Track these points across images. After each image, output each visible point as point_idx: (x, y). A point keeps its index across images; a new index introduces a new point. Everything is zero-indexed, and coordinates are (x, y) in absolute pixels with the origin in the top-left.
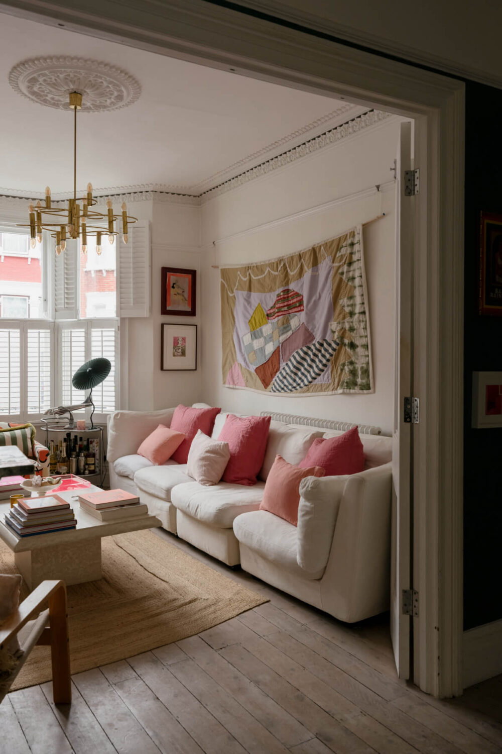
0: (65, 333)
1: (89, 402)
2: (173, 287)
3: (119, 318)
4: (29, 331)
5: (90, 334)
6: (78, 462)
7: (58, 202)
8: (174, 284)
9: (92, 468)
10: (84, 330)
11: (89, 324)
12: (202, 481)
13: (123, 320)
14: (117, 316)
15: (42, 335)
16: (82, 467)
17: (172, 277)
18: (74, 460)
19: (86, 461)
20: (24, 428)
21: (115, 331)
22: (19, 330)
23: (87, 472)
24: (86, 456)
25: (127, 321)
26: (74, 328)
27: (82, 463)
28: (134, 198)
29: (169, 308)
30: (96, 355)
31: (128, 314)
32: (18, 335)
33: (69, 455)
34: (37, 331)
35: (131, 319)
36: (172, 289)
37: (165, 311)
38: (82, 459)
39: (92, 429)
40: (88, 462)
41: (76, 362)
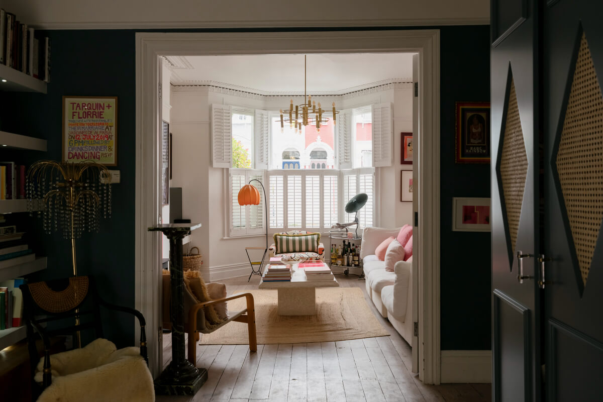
0: (346, 178)
1: (357, 221)
2: (409, 146)
3: (374, 168)
4: (325, 176)
5: (359, 178)
6: (348, 258)
7: (342, 95)
8: (409, 143)
9: (357, 263)
10: (355, 176)
11: (359, 172)
12: (386, 268)
13: (377, 168)
14: (373, 166)
15: (332, 179)
16: (351, 262)
17: (408, 139)
18: (346, 257)
19: (353, 258)
20: (314, 235)
21: (373, 176)
22: (318, 176)
23: (353, 265)
24: (354, 256)
25: (380, 169)
26: (350, 175)
27: (351, 260)
28: (377, 90)
29: (406, 160)
30: (362, 192)
31: (380, 165)
32: (318, 179)
33: (343, 254)
34: (329, 176)
35: (382, 168)
36: (408, 147)
37: (403, 162)
38: (351, 257)
39: (357, 238)
40: (355, 259)
41: (351, 195)
